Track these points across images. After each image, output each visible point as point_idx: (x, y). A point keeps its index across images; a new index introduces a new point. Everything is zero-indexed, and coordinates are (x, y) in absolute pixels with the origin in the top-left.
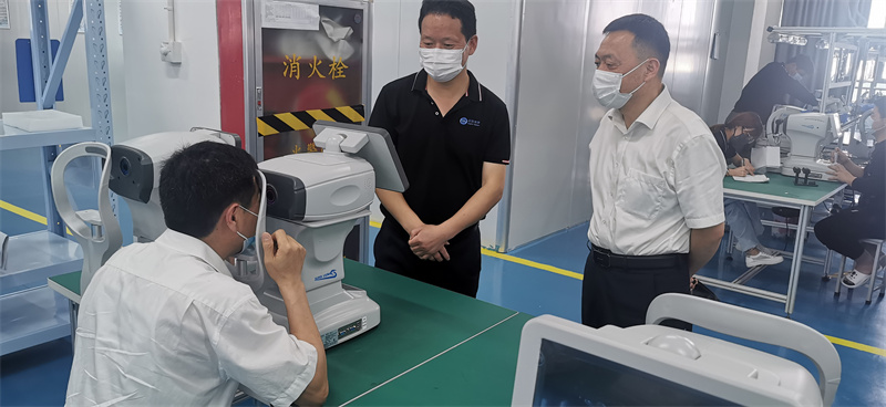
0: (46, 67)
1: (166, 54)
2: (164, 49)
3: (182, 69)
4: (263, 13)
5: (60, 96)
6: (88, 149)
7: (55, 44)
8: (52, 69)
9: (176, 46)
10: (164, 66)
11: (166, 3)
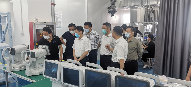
1: (21, 33)
2: (21, 32)
3: (24, 35)
4: (36, 27)
5: (4, 41)
6: (8, 48)
7: (3, 32)
8: (3, 36)
9: (23, 32)
10: (21, 35)
11: (21, 25)
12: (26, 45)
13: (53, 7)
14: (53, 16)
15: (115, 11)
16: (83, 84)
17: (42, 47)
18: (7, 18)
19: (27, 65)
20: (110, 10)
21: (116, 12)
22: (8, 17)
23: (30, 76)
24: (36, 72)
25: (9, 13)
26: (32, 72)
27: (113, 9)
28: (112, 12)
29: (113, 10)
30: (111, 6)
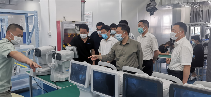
0: (28, 37)
2: (48, 33)
3: (51, 36)
4: (64, 26)
5: (31, 42)
6: (32, 49)
7: (30, 33)
8: (29, 37)
9: (50, 32)
10: (48, 36)
11: (48, 25)
12: (53, 46)
13: (83, 4)
14: (83, 14)
15: (155, 9)
16: (120, 95)
17: (70, 48)
18: (34, 17)
19: (52, 69)
20: (149, 8)
21: (157, 9)
22: (35, 15)
23: (55, 82)
24: (62, 77)
25: (36, 12)
26: (58, 77)
27: (153, 6)
28: (152, 10)
29: (152, 8)
30: (150, 3)
